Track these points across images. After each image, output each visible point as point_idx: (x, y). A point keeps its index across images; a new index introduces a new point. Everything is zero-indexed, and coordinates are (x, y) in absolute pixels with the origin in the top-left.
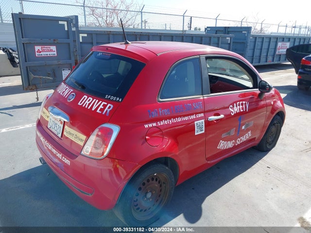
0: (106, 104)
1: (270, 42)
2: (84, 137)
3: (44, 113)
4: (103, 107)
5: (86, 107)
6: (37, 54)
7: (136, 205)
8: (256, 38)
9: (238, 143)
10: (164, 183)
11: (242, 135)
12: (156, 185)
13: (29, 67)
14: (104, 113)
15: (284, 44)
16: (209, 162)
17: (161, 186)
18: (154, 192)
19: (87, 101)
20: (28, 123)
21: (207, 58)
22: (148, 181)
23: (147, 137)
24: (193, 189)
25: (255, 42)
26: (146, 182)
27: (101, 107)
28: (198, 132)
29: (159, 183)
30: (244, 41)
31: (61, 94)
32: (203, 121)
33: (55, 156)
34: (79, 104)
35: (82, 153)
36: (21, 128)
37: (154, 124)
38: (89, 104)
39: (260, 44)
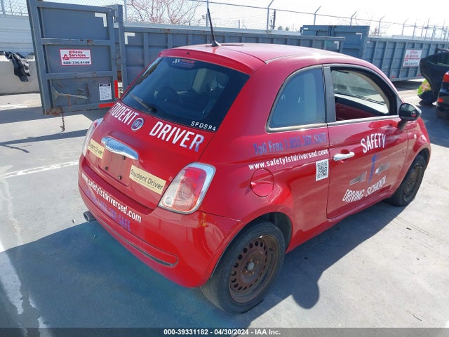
0: (193, 134)
1: (394, 49)
2: (163, 182)
3: (93, 147)
4: (188, 139)
5: (163, 138)
6: (63, 61)
7: (233, 280)
8: (375, 43)
9: (369, 193)
10: (271, 249)
11: (375, 182)
12: (261, 252)
13: (52, 80)
14: (190, 148)
15: (415, 53)
16: (330, 220)
17: (266, 253)
18: (258, 262)
19: (162, 130)
20: (54, 163)
21: (333, 69)
22: (251, 246)
23: (252, 183)
24: (306, 258)
25: (374, 48)
26: (248, 247)
27: (186, 138)
28: (319, 177)
29: (265, 249)
30: (358, 47)
31: (119, 119)
32: (327, 160)
33: (115, 209)
34: (151, 134)
35: (161, 204)
36: (45, 169)
37: (262, 165)
38: (167, 134)
39: (380, 51)
